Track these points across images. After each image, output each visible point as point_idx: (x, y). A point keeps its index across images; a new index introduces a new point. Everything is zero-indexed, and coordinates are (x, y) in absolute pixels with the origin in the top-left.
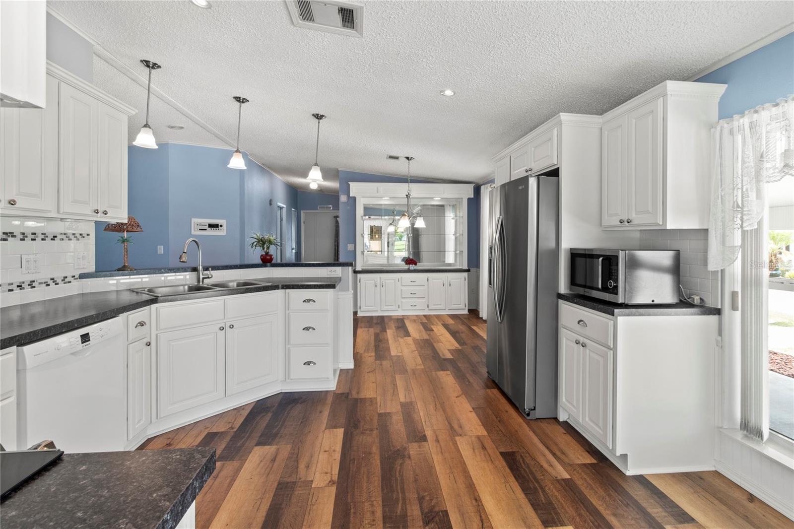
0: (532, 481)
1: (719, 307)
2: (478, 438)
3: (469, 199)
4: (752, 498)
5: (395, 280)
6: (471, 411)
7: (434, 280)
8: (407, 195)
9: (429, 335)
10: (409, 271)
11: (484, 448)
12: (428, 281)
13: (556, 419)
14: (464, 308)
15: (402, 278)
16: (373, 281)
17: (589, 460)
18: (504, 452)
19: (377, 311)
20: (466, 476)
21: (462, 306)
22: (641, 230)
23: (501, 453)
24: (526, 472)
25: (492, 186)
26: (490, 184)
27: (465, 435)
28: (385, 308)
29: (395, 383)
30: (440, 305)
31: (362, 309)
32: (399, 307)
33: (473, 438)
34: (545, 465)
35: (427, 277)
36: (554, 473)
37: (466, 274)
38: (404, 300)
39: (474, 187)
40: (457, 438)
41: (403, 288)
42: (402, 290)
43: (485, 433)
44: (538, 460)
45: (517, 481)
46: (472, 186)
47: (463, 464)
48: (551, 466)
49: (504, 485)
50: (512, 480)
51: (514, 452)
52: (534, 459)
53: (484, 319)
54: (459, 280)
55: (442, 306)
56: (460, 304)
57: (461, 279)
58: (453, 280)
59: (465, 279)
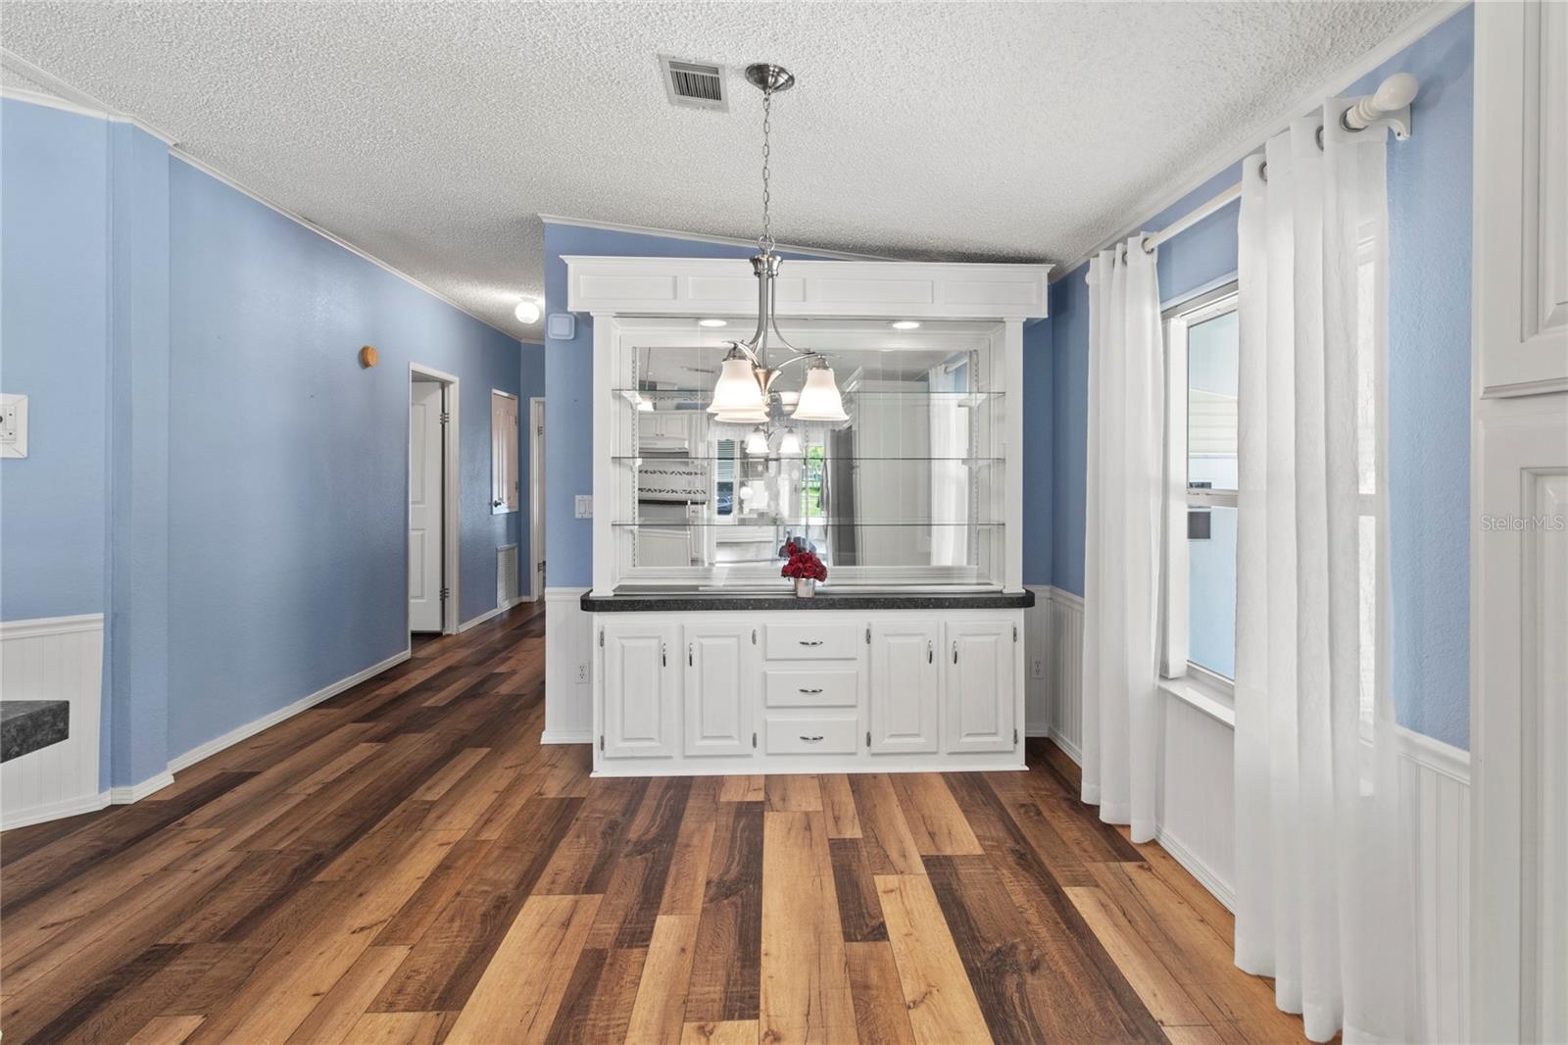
3: (1030, 326)
5: (738, 637)
7: (891, 640)
10: (796, 603)
12: (868, 641)
14: (1010, 746)
15: (765, 628)
16: (654, 643)
19: (670, 757)
21: (1003, 740)
28: (700, 745)
30: (918, 735)
31: (609, 751)
32: (755, 744)
35: (864, 626)
37: (1017, 616)
38: (774, 717)
39: (1050, 276)
41: (773, 670)
42: (765, 675)
46: (1044, 270)
54: (993, 638)
55: (921, 740)
56: (993, 731)
57: (998, 634)
58: (969, 639)
59: (1015, 635)
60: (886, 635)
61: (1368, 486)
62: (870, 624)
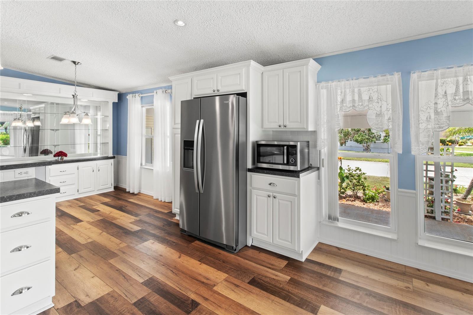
0: (281, 291)
1: (319, 166)
2: (226, 280)
3: (114, 103)
4: (339, 249)
6: (200, 264)
8: (73, 96)
9: (100, 215)
11: (237, 286)
12: (78, 169)
13: (246, 246)
14: (111, 186)
17: (285, 263)
18: (249, 282)
20: (251, 313)
21: (109, 185)
22: (273, 131)
23: (249, 283)
24: (272, 288)
25: (140, 96)
26: (138, 94)
27: (218, 284)
29: (117, 269)
30: (90, 188)
33: (223, 282)
34: (274, 277)
35: (77, 166)
36: (283, 280)
37: (112, 161)
39: (118, 94)
40: (215, 288)
42: (50, 180)
43: (227, 275)
44: (268, 276)
45: (276, 296)
46: (117, 93)
47: (240, 305)
48: (276, 276)
49: (274, 303)
50: (273, 297)
51: (253, 279)
52: (266, 277)
53: (131, 192)
54: (107, 166)
56: (107, 184)
57: (108, 165)
58: (101, 166)
59: (112, 164)
60: (83, 167)
61: (168, 134)
62: (78, 166)
